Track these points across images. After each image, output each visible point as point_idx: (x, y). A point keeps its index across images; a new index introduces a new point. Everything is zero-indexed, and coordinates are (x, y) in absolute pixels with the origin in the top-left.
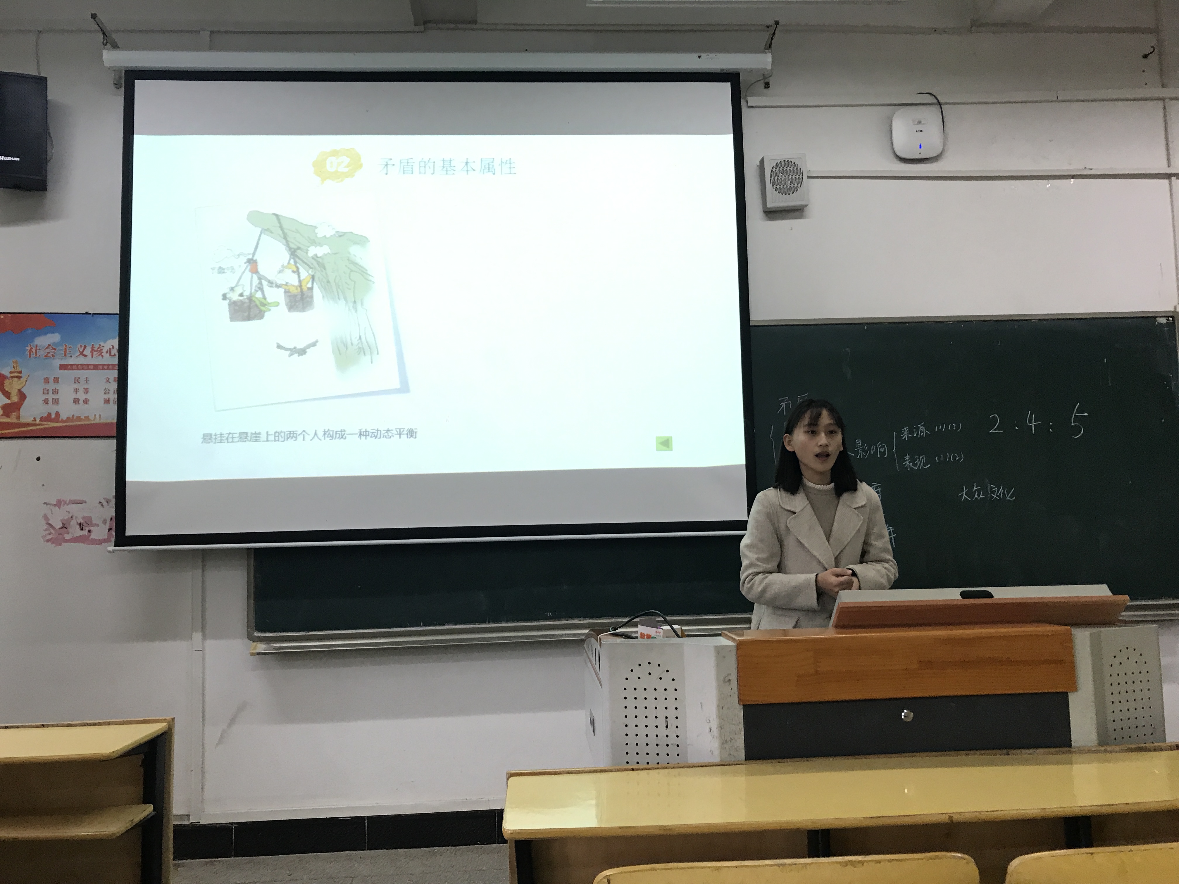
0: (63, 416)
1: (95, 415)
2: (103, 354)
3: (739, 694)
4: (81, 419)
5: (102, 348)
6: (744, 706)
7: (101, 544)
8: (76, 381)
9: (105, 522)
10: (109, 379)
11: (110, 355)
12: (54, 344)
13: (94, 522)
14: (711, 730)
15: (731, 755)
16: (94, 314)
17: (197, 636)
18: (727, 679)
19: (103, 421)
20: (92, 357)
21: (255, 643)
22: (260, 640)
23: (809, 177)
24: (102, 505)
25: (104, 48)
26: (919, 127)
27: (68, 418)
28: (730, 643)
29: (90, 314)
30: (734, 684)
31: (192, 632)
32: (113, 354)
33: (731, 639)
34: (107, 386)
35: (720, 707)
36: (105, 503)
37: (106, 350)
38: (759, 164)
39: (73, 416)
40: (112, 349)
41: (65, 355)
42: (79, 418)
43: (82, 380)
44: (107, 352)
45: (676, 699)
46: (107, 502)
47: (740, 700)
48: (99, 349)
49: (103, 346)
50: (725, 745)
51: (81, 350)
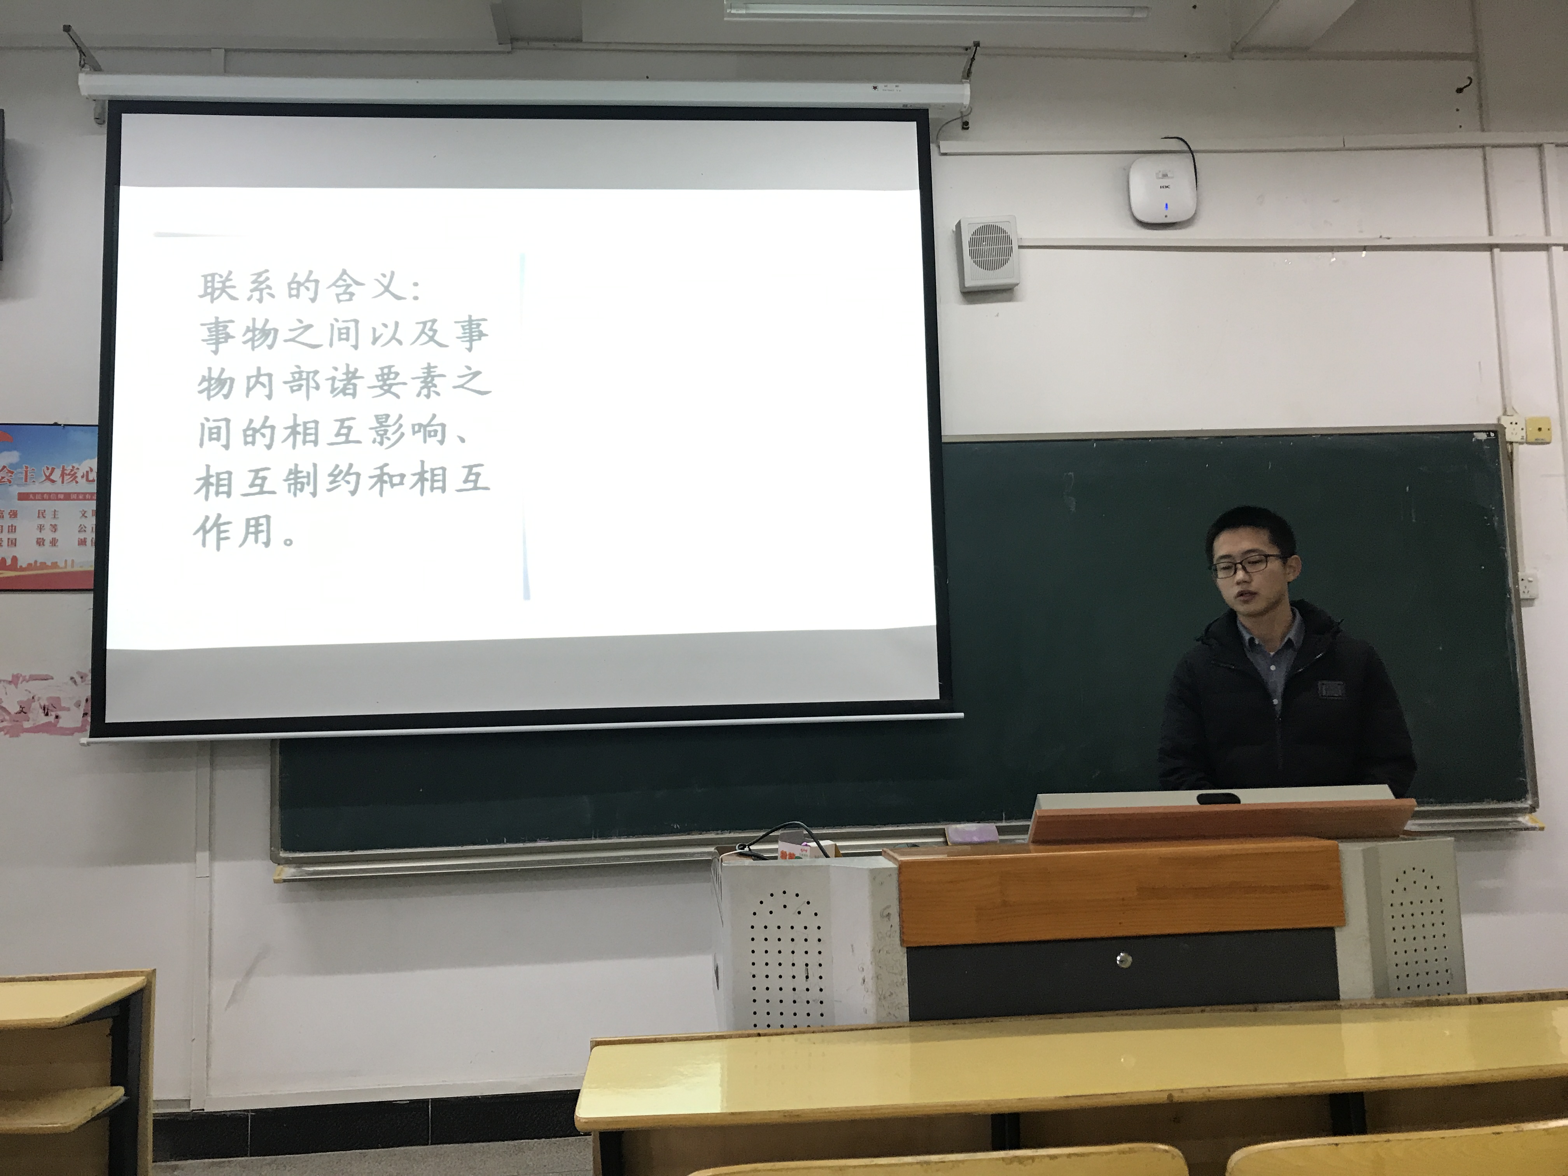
0: (22, 563)
1: (66, 561)
2: (77, 479)
3: (902, 933)
4: (48, 566)
5: (75, 471)
6: (907, 948)
7: (72, 734)
8: (41, 515)
9: (78, 705)
10: (85, 512)
11: (87, 480)
12: (11, 465)
13: (64, 704)
14: (864, 981)
15: (890, 1013)
16: (65, 425)
17: (203, 857)
18: (886, 913)
19: (77, 569)
20: (63, 482)
21: (281, 866)
22: (288, 862)
23: (1020, 247)
24: (75, 682)
25: (81, 71)
26: (1165, 182)
27: (30, 564)
28: (891, 865)
29: (60, 425)
30: (895, 920)
31: (196, 851)
32: (91, 478)
33: (892, 860)
34: (84, 521)
35: (877, 951)
36: (78, 679)
37: (82, 474)
38: (955, 230)
39: (36, 562)
40: (89, 472)
41: (26, 481)
42: (43, 565)
43: (49, 514)
44: (83, 477)
45: (819, 940)
46: (82, 678)
47: (902, 941)
48: (72, 473)
49: (78, 469)
50: (883, 1002)
51: (48, 474)
